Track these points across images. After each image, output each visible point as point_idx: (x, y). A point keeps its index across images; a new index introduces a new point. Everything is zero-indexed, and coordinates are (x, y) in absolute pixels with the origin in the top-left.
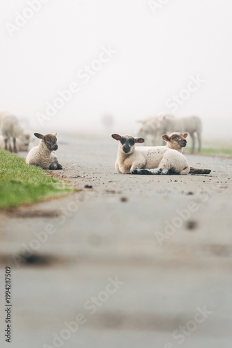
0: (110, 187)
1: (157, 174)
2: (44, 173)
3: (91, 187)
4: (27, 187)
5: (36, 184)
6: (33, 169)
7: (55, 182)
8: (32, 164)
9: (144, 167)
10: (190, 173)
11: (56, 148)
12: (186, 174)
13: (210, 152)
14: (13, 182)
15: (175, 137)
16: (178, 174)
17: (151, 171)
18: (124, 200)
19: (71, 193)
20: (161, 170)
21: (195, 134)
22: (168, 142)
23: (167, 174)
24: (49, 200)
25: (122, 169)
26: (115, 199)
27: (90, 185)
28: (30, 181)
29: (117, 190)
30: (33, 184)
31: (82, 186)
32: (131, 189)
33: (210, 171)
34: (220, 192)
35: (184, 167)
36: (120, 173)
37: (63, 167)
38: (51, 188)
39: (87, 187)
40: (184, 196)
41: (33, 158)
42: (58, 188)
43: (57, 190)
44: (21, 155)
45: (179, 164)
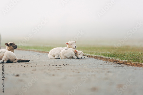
1: (1, 63)
10: (17, 62)
12: (16, 63)
15: (11, 44)
16: (12, 62)
20: (3, 61)
35: (14, 59)
40: (15, 77)
45: (12, 58)
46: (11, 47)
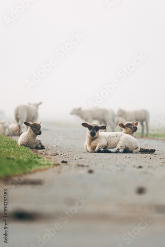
0: (81, 162)
1: (115, 153)
2: (31, 152)
3: (66, 162)
4: (19, 162)
5: (25, 160)
6: (23, 148)
7: (39, 158)
8: (23, 145)
9: (105, 147)
10: (140, 152)
11: (40, 133)
12: (137, 153)
13: (155, 137)
14: (8, 158)
15: (129, 125)
16: (131, 152)
17: (111, 150)
18: (91, 172)
19: (51, 166)
20: (118, 149)
21: (144, 123)
22: (123, 129)
23: (123, 153)
24: (35, 172)
25: (89, 149)
26: (84, 171)
27: (65, 160)
28: (21, 158)
29: (85, 164)
30: (23, 160)
31: (59, 162)
32: (96, 164)
33: (155, 150)
34: (162, 166)
35: (135, 148)
36: (88, 152)
37: (46, 148)
38: (37, 163)
39: (63, 162)
40: (135, 169)
41: (23, 140)
42: (42, 163)
43: (41, 165)
44: (14, 138)
45: (132, 145)
46: (129, 129)
